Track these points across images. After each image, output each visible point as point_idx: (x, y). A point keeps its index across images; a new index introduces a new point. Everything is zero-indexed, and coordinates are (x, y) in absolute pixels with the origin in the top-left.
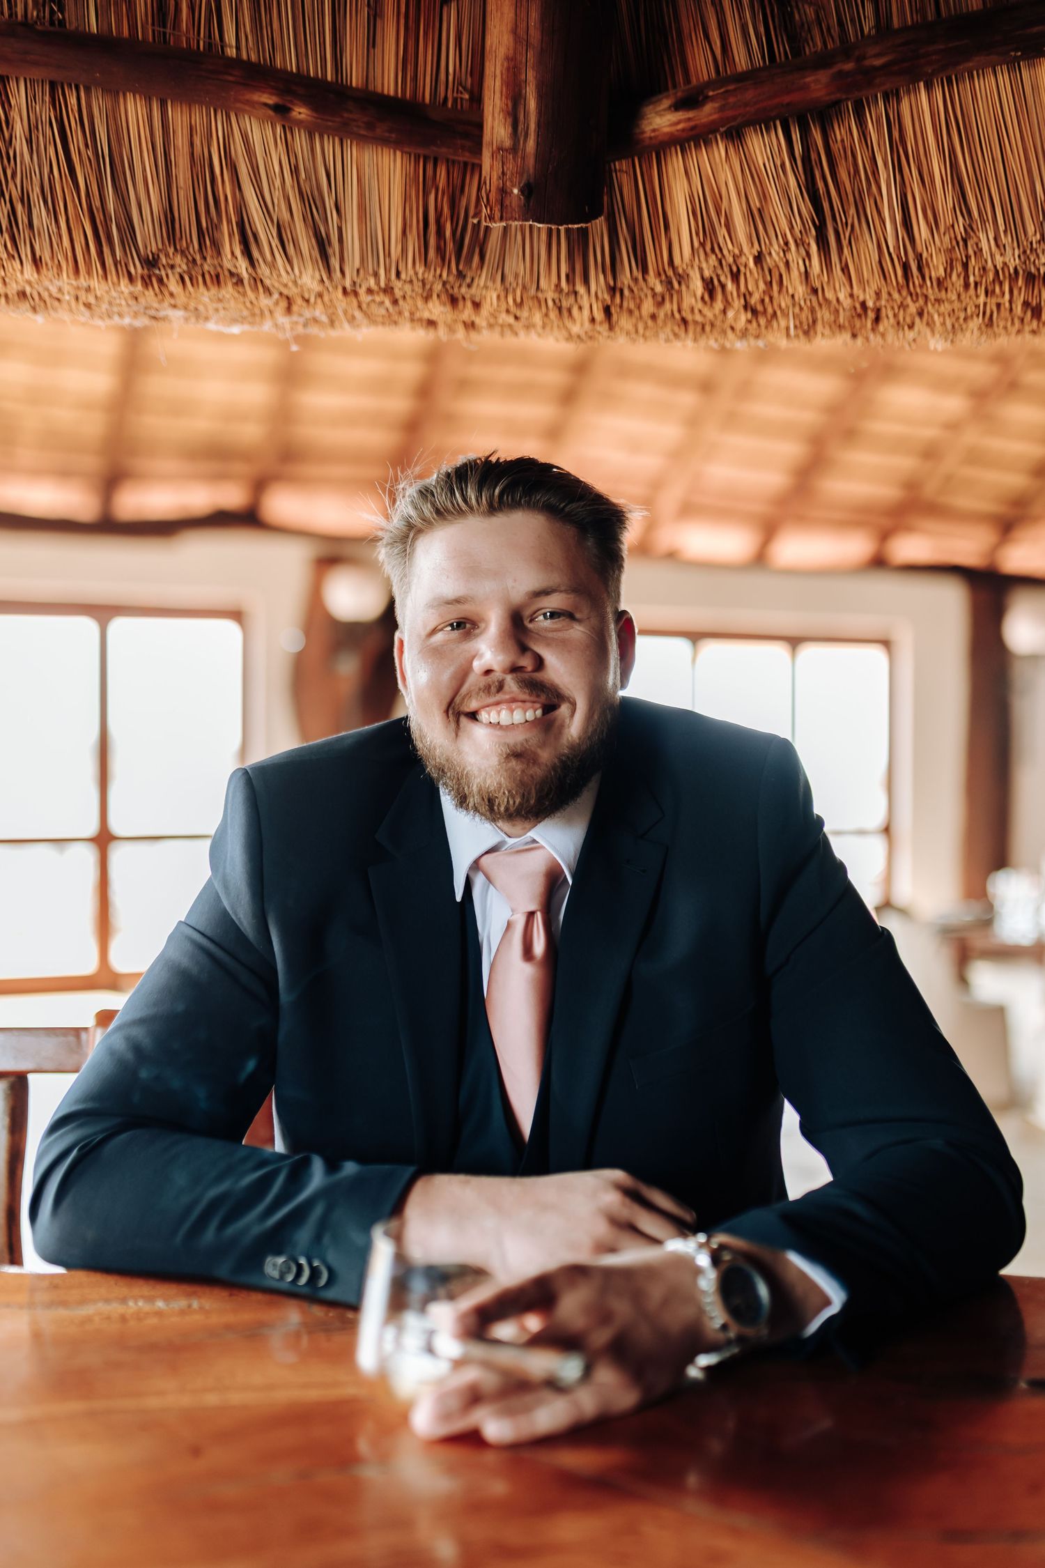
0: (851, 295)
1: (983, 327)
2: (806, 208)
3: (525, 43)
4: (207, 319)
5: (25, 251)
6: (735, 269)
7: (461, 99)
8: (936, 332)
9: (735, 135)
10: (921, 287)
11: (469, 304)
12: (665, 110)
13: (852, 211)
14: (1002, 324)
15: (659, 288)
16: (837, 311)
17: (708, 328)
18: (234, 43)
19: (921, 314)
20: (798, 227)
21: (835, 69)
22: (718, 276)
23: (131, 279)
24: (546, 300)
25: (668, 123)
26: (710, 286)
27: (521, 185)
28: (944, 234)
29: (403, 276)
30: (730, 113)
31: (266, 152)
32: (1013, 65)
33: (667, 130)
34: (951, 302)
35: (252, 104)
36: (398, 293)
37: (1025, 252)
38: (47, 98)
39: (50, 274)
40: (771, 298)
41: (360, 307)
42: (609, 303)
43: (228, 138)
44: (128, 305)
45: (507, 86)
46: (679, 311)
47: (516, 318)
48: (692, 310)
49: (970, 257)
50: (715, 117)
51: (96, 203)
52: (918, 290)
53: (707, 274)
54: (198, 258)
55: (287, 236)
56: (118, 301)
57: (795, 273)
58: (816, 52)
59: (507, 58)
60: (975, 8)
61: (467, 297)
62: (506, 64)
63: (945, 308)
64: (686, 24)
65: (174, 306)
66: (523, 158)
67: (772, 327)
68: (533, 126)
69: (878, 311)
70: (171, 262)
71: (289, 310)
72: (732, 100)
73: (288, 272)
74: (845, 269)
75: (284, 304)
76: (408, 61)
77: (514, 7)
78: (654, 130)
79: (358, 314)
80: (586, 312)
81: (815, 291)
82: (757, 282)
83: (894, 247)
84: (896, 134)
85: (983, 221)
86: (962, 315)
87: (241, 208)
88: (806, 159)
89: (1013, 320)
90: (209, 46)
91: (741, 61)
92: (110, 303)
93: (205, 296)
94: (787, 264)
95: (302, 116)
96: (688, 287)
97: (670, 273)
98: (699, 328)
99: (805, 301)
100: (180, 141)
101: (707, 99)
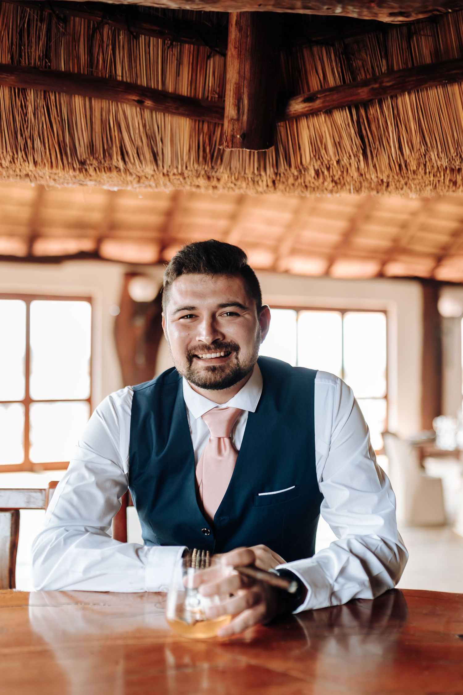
0: (377, 177)
1: (432, 189)
2: (358, 141)
3: (243, 78)
4: (104, 184)
5: (30, 158)
6: (328, 166)
7: (215, 97)
8: (413, 191)
9: (329, 112)
10: (406, 173)
11: (215, 179)
12: (300, 102)
13: (377, 143)
14: (440, 188)
15: (296, 173)
16: (371, 183)
17: (316, 189)
18: (120, 74)
19: (406, 184)
20: (355, 149)
21: (371, 87)
22: (321, 169)
23: (74, 169)
24: (248, 178)
25: (301, 108)
26: (318, 173)
27: (241, 134)
28: (416, 153)
29: (189, 168)
30: (327, 104)
31: (133, 119)
32: (444, 85)
33: (300, 110)
34: (419, 179)
35: (128, 100)
36: (186, 175)
37: (450, 160)
38: (43, 97)
39: (40, 168)
40: (343, 178)
41: (169, 180)
42: (275, 179)
43: (117, 112)
44: (72, 180)
45: (236, 94)
46: (304, 182)
47: (235, 185)
48: (310, 182)
49: (427, 162)
50: (321, 105)
51: (61, 139)
52: (405, 175)
53: (316, 168)
54: (103, 161)
55: (140, 152)
56: (68, 178)
57: (353, 168)
58: (362, 79)
59: (236, 83)
60: (428, 62)
61: (215, 176)
62: (235, 86)
63: (416, 182)
64: (308, 67)
65: (91, 180)
66: (242, 123)
67: (343, 189)
68: (246, 110)
69: (388, 183)
70: (91, 163)
71: (139, 181)
72: (328, 99)
73: (140, 167)
74: (375, 166)
75: (137, 179)
76: (193, 82)
77: (239, 63)
78: (295, 111)
79: (168, 183)
80: (265, 183)
81: (362, 175)
82: (337, 171)
83: (395, 158)
84: (396, 112)
85: (432, 147)
86: (423, 185)
87: (122, 140)
88: (358, 122)
89: (445, 187)
90: (110, 76)
91: (331, 82)
92: (64, 179)
93: (105, 176)
94: (350, 164)
95: (149, 105)
96: (308, 173)
97: (301, 167)
98: (312, 189)
99: (357, 178)
100: (97, 114)
101: (317, 98)
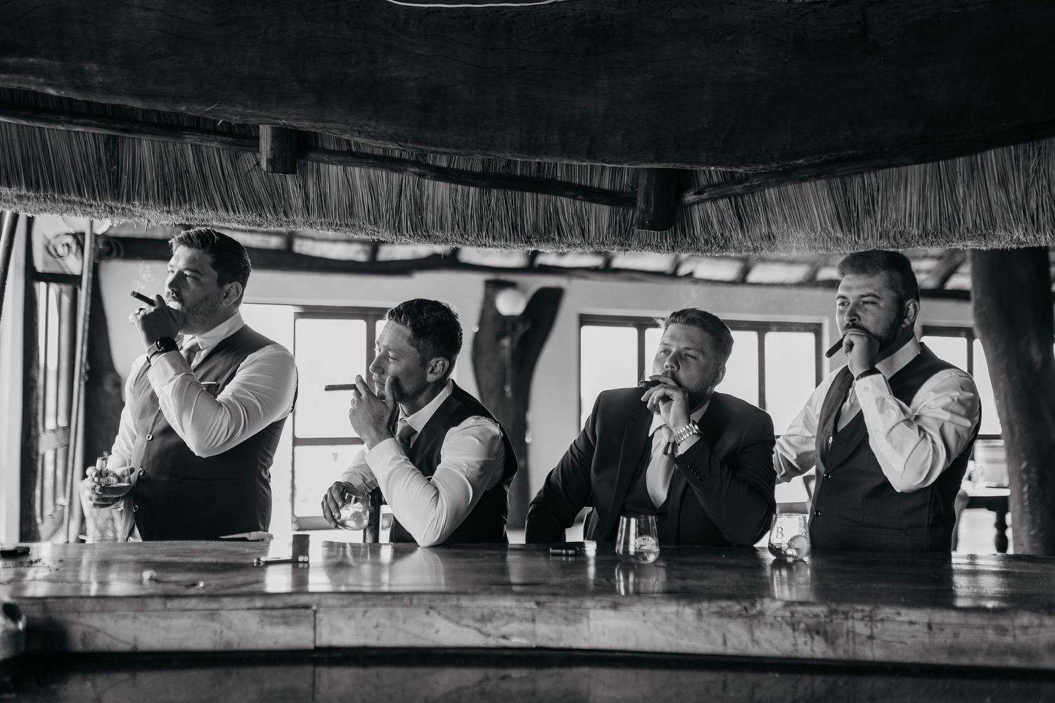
2: (737, 220)
5: (491, 235)
6: (714, 237)
7: (628, 189)
9: (714, 200)
11: (627, 246)
12: (691, 194)
13: (751, 220)
15: (690, 241)
17: (706, 250)
18: (560, 177)
20: (734, 226)
21: (743, 185)
22: (709, 239)
23: (522, 242)
24: (653, 245)
25: (692, 198)
26: (706, 241)
27: (649, 220)
29: (608, 239)
30: (712, 195)
33: (692, 200)
35: (565, 196)
38: (503, 193)
40: (727, 244)
42: (674, 245)
43: (556, 201)
45: (645, 195)
46: (697, 247)
48: (701, 247)
50: (708, 197)
51: (514, 220)
52: (774, 243)
53: (706, 238)
54: (543, 236)
55: (572, 230)
57: (734, 238)
59: (645, 187)
61: (628, 244)
66: (649, 213)
68: (652, 205)
69: (762, 249)
72: (712, 193)
73: (571, 239)
74: (750, 237)
75: (568, 246)
76: (613, 180)
78: (689, 200)
80: (666, 247)
81: (740, 242)
82: (721, 240)
83: (764, 230)
84: (764, 200)
86: (790, 249)
87: (558, 222)
88: (736, 205)
89: (807, 251)
90: (552, 178)
91: (715, 181)
94: (731, 235)
95: (580, 198)
96: (699, 242)
97: (694, 238)
99: (737, 245)
100: (541, 203)
101: (705, 192)
